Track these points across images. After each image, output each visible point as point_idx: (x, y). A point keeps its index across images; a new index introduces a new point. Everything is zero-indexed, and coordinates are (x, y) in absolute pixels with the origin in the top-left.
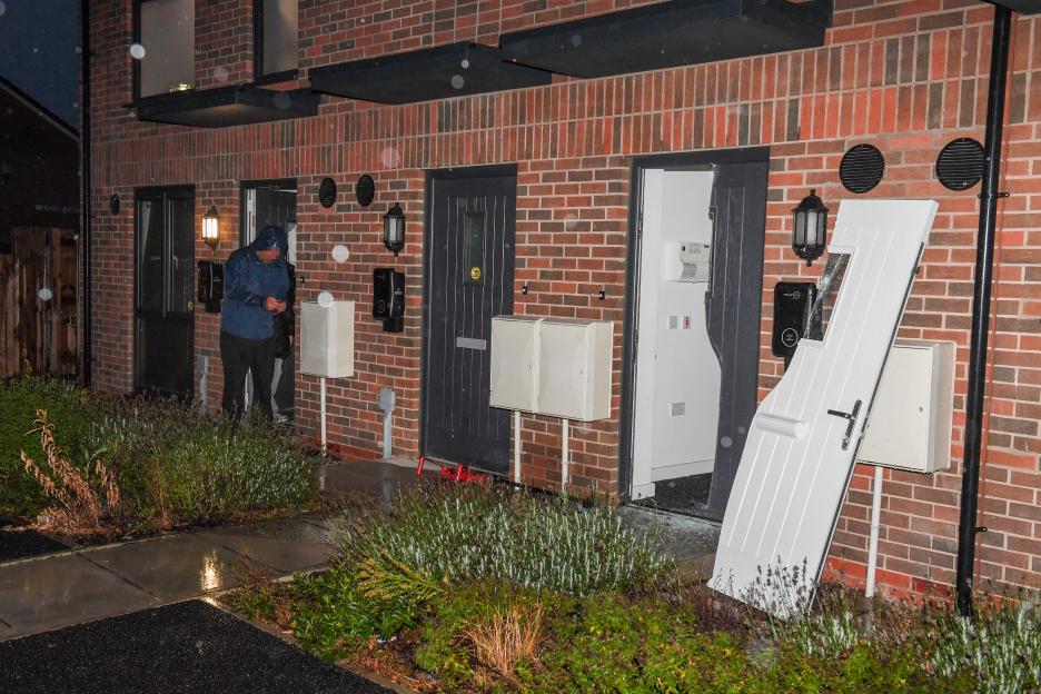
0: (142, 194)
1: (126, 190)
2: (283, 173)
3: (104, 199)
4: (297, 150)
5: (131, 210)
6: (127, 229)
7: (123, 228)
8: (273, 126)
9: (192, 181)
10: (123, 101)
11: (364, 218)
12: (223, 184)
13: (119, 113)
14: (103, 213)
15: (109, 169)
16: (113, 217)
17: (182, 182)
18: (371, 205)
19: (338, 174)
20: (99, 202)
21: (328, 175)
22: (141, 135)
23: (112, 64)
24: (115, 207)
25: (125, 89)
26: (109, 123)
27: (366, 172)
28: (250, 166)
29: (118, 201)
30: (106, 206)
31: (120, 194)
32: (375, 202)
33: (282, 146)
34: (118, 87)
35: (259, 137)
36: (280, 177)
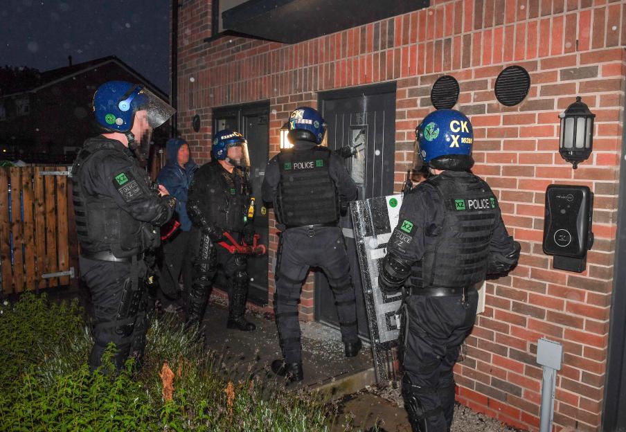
0: (219, 113)
1: (206, 111)
2: (376, 78)
3: (187, 119)
4: (398, 51)
5: (210, 127)
6: (205, 143)
7: (202, 143)
8: (363, 30)
9: (266, 97)
10: (204, 38)
11: (507, 120)
12: (301, 96)
13: (201, 48)
14: (187, 131)
15: (191, 95)
16: (195, 134)
17: (256, 99)
18: (523, 103)
19: (461, 70)
20: (184, 122)
21: (445, 73)
22: (220, 62)
23: (195, 10)
24: (197, 127)
25: (206, 27)
26: (192, 57)
27: (513, 62)
28: (332, 75)
29: (198, 121)
30: (189, 125)
31: (200, 115)
32: (529, 98)
33: (376, 48)
34: (199, 27)
35: (344, 45)
36: (373, 82)
